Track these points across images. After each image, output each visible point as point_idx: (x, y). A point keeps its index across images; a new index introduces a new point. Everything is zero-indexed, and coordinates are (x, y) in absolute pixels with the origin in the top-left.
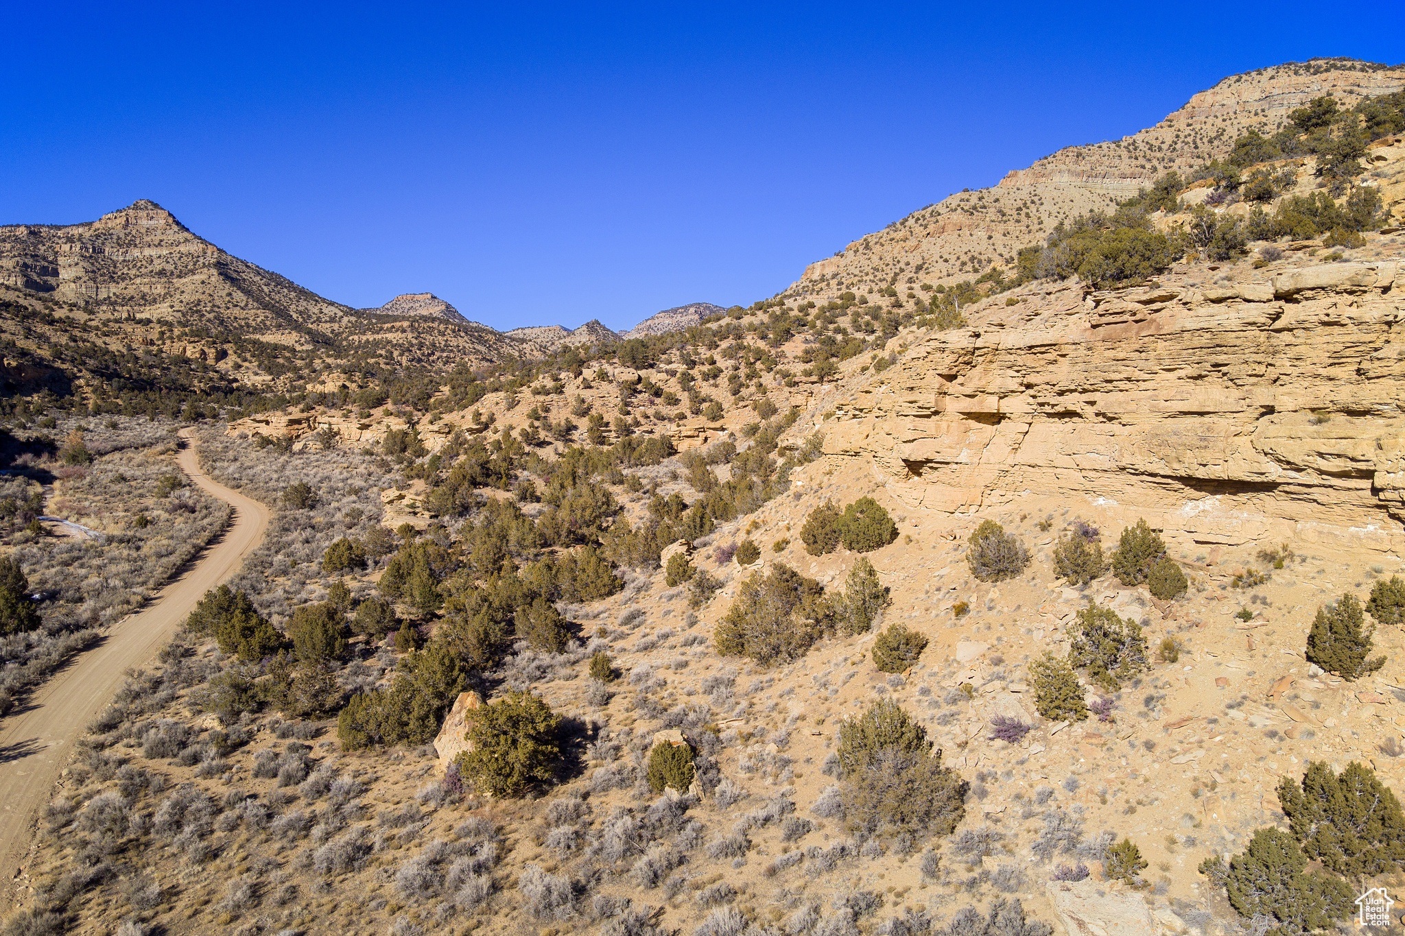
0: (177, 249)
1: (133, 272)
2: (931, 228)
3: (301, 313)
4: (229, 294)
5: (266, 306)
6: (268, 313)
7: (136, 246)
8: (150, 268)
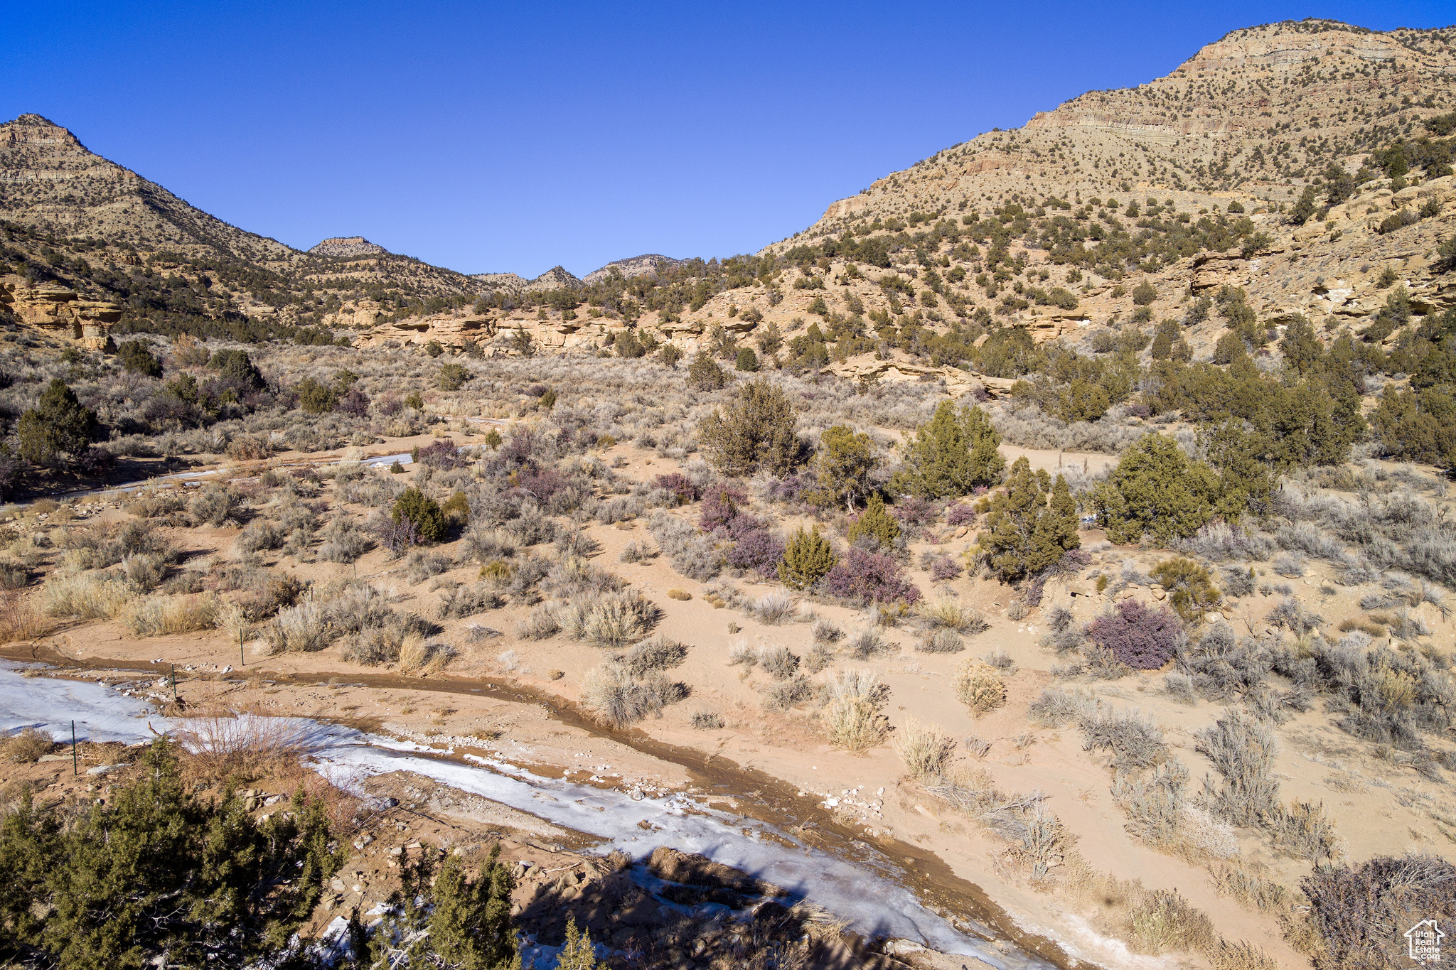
0: (85, 173)
1: (29, 198)
2: (968, 166)
3: (243, 250)
4: (159, 226)
5: (204, 241)
6: (208, 248)
7: (28, 167)
8: (52, 194)
